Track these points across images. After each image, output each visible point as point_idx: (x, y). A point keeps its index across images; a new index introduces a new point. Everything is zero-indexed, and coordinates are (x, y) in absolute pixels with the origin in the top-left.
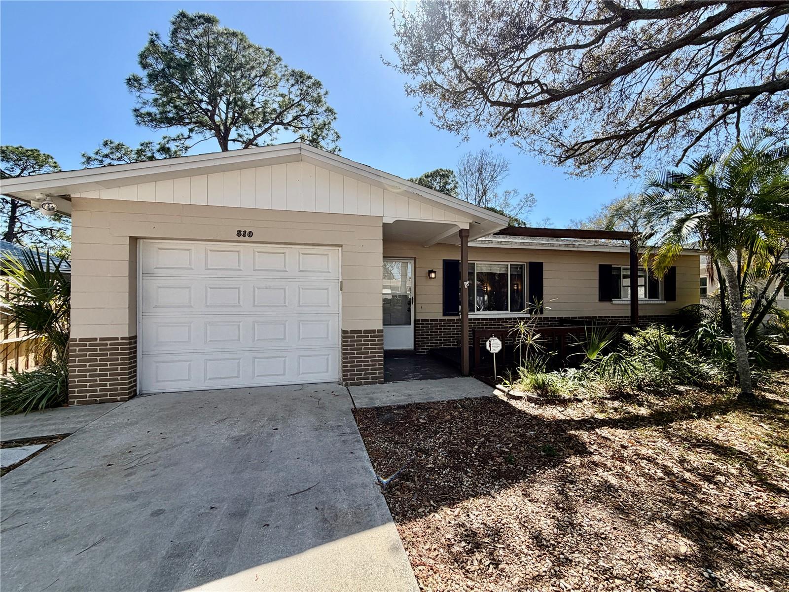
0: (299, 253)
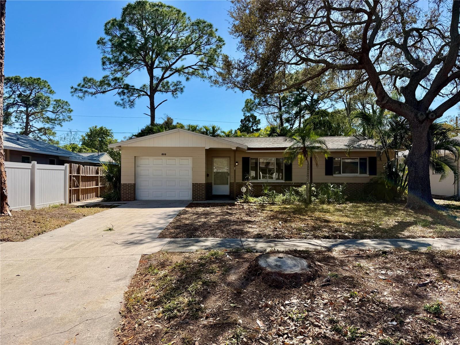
0: (180, 159)
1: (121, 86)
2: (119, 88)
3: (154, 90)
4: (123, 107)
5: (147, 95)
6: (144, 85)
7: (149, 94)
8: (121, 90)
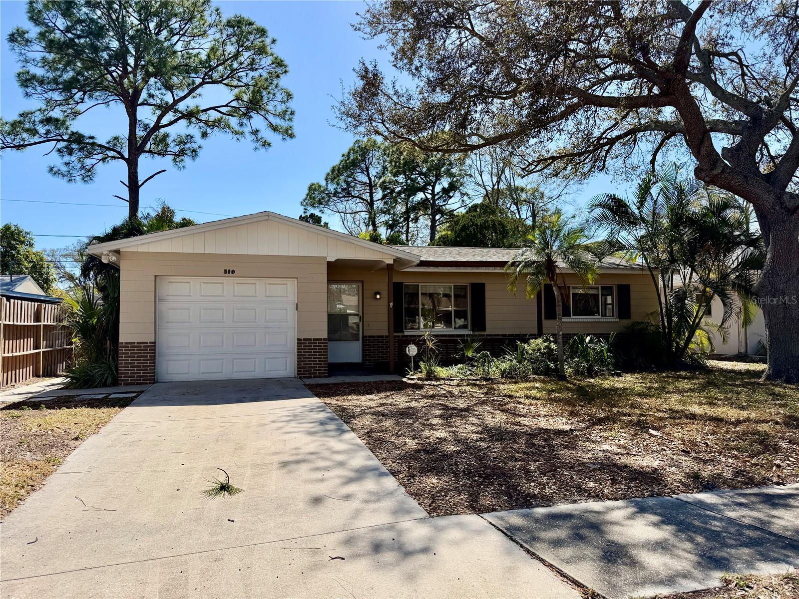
0: (266, 283)
1: (61, 136)
2: (58, 140)
3: (136, 148)
4: (67, 179)
5: (122, 157)
6: (116, 138)
7: (126, 156)
8: (62, 144)
